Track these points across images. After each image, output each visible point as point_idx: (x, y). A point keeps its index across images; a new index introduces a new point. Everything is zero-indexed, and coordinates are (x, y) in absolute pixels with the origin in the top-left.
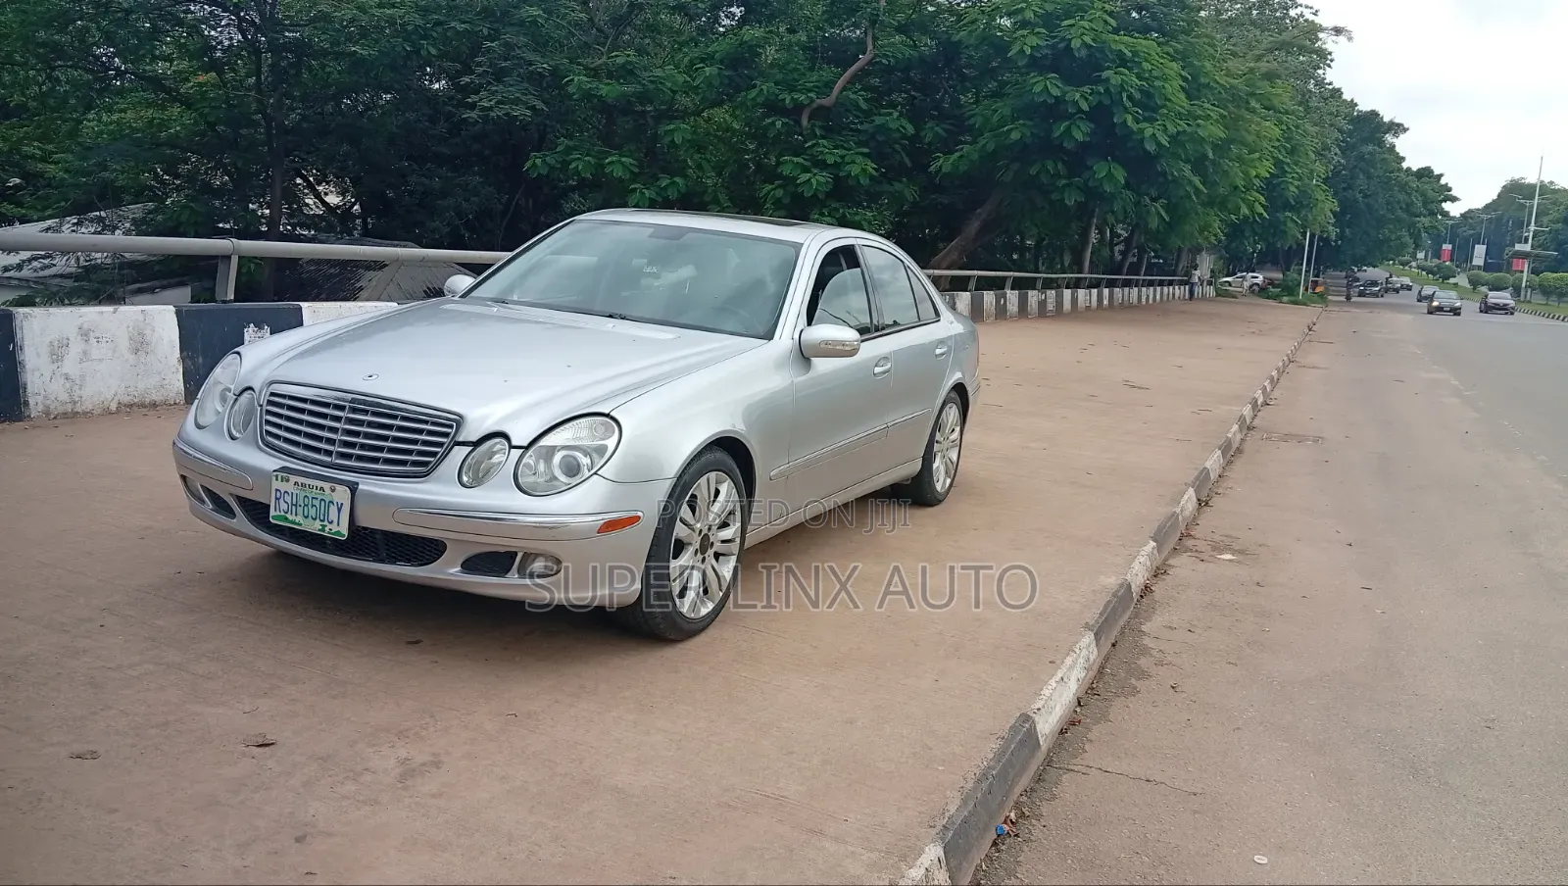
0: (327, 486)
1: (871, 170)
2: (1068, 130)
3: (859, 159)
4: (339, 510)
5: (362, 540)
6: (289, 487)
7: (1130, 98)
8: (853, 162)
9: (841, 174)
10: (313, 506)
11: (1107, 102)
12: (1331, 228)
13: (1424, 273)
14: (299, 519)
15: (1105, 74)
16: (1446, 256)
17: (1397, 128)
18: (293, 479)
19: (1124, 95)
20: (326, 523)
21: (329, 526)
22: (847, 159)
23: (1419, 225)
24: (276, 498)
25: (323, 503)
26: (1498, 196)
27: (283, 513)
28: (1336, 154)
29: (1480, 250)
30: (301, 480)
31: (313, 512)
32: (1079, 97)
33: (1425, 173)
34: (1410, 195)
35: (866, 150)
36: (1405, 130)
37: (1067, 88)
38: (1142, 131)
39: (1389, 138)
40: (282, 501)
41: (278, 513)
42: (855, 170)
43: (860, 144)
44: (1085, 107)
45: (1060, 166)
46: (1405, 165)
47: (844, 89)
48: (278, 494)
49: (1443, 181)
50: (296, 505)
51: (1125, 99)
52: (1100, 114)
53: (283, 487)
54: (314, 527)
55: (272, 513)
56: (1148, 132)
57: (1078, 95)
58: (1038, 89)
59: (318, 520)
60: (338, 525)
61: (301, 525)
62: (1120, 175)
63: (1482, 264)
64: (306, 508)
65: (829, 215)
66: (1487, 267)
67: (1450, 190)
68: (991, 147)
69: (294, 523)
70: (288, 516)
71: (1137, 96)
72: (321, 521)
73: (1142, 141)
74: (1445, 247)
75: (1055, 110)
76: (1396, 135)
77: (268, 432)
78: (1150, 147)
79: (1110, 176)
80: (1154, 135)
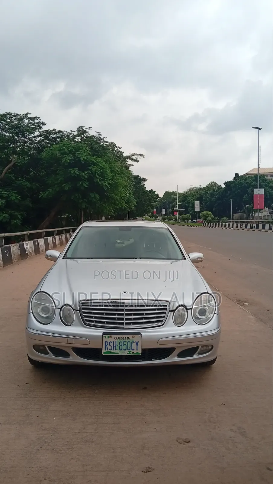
0: (130, 336)
1: (19, 198)
2: (82, 184)
3: (14, 195)
4: (137, 344)
5: (148, 353)
6: (112, 340)
7: (98, 174)
8: (12, 196)
9: (8, 200)
10: (124, 345)
11: (92, 176)
12: (133, 207)
13: (150, 217)
14: (118, 351)
15: (90, 168)
16: (155, 213)
17: (145, 180)
18: (114, 336)
19: (97, 174)
20: (131, 350)
21: (133, 351)
22: (10, 195)
23: (154, 205)
24: (106, 345)
25: (129, 343)
26: (164, 196)
27: (109, 350)
28: (132, 188)
29: (164, 210)
30: (117, 336)
31: (124, 347)
32: (85, 174)
33: (151, 191)
34: (150, 197)
35: (15, 192)
36: (147, 180)
37: (80, 172)
38: (103, 184)
39: (143, 183)
40: (108, 346)
41: (107, 351)
42: (14, 198)
43: (13, 190)
44: (86, 177)
45: (80, 195)
46: (146, 189)
47: (6, 173)
48: (107, 343)
49: (156, 193)
50: (116, 346)
51: (97, 175)
52: (90, 179)
53: (109, 340)
54: (126, 353)
55: (104, 351)
56: (104, 184)
57: (84, 174)
58: (72, 172)
59: (127, 350)
60: (137, 350)
61: (118, 353)
62: (98, 196)
63: (165, 214)
64: (121, 347)
65: (6, 213)
66: (165, 215)
67: (158, 195)
68: (58, 190)
69: (115, 353)
70: (112, 351)
71: (100, 174)
72: (128, 350)
73: (103, 187)
74: (154, 210)
75: (77, 179)
76: (145, 182)
77: (86, 320)
78: (105, 188)
79: (95, 197)
80: (106, 185)
